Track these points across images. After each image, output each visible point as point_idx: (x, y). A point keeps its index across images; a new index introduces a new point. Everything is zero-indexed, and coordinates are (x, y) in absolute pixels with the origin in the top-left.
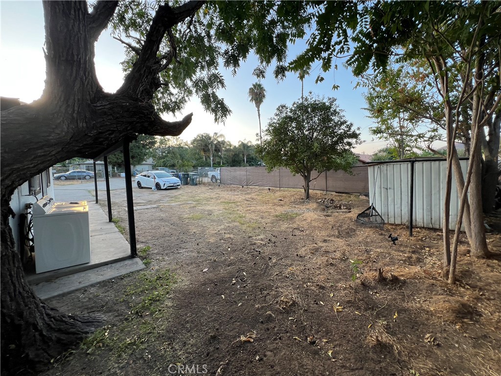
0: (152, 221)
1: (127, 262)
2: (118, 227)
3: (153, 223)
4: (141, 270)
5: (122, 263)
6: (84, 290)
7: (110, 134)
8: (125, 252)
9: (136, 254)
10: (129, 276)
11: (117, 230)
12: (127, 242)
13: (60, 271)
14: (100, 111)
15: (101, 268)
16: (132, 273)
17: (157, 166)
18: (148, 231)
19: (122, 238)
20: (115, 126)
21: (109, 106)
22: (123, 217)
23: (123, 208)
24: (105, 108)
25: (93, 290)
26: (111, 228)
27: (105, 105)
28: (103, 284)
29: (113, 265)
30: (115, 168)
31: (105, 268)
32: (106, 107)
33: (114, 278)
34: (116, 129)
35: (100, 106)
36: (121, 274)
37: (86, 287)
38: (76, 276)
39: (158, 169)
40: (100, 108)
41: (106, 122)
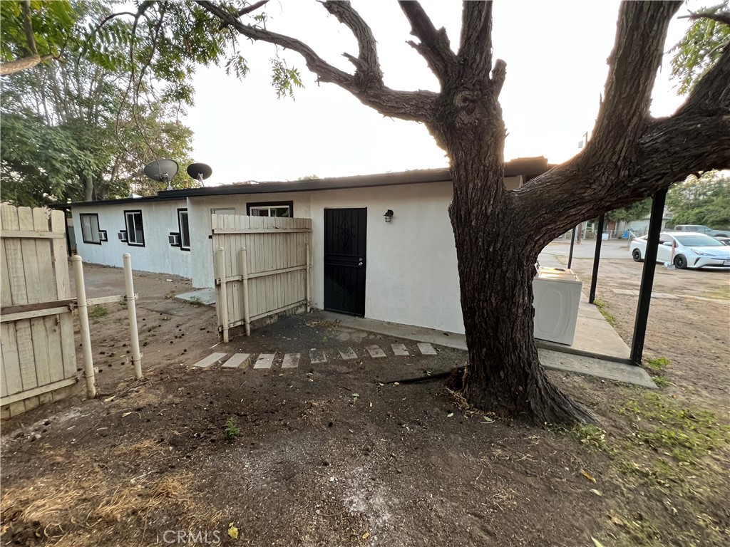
0: (667, 320)
1: (623, 366)
2: (605, 314)
3: (669, 324)
4: (649, 388)
5: (615, 365)
6: (568, 374)
7: (657, 181)
8: (619, 352)
9: (640, 363)
10: (628, 387)
11: (603, 317)
12: (621, 338)
13: (540, 342)
14: (649, 149)
15: (585, 358)
16: (634, 385)
17: (679, 223)
18: (659, 335)
19: (610, 330)
20: (669, 166)
21: (663, 138)
22: (610, 301)
23: (608, 288)
24: (657, 143)
25: (576, 378)
26: (593, 313)
27: (657, 138)
28: (590, 379)
29: (602, 361)
30: (593, 225)
31: (591, 360)
32: (659, 141)
33: (605, 379)
34: (669, 171)
35: (650, 141)
36: (614, 378)
37: (570, 372)
38: (556, 354)
39: (679, 229)
40: (650, 144)
41: (655, 163)
